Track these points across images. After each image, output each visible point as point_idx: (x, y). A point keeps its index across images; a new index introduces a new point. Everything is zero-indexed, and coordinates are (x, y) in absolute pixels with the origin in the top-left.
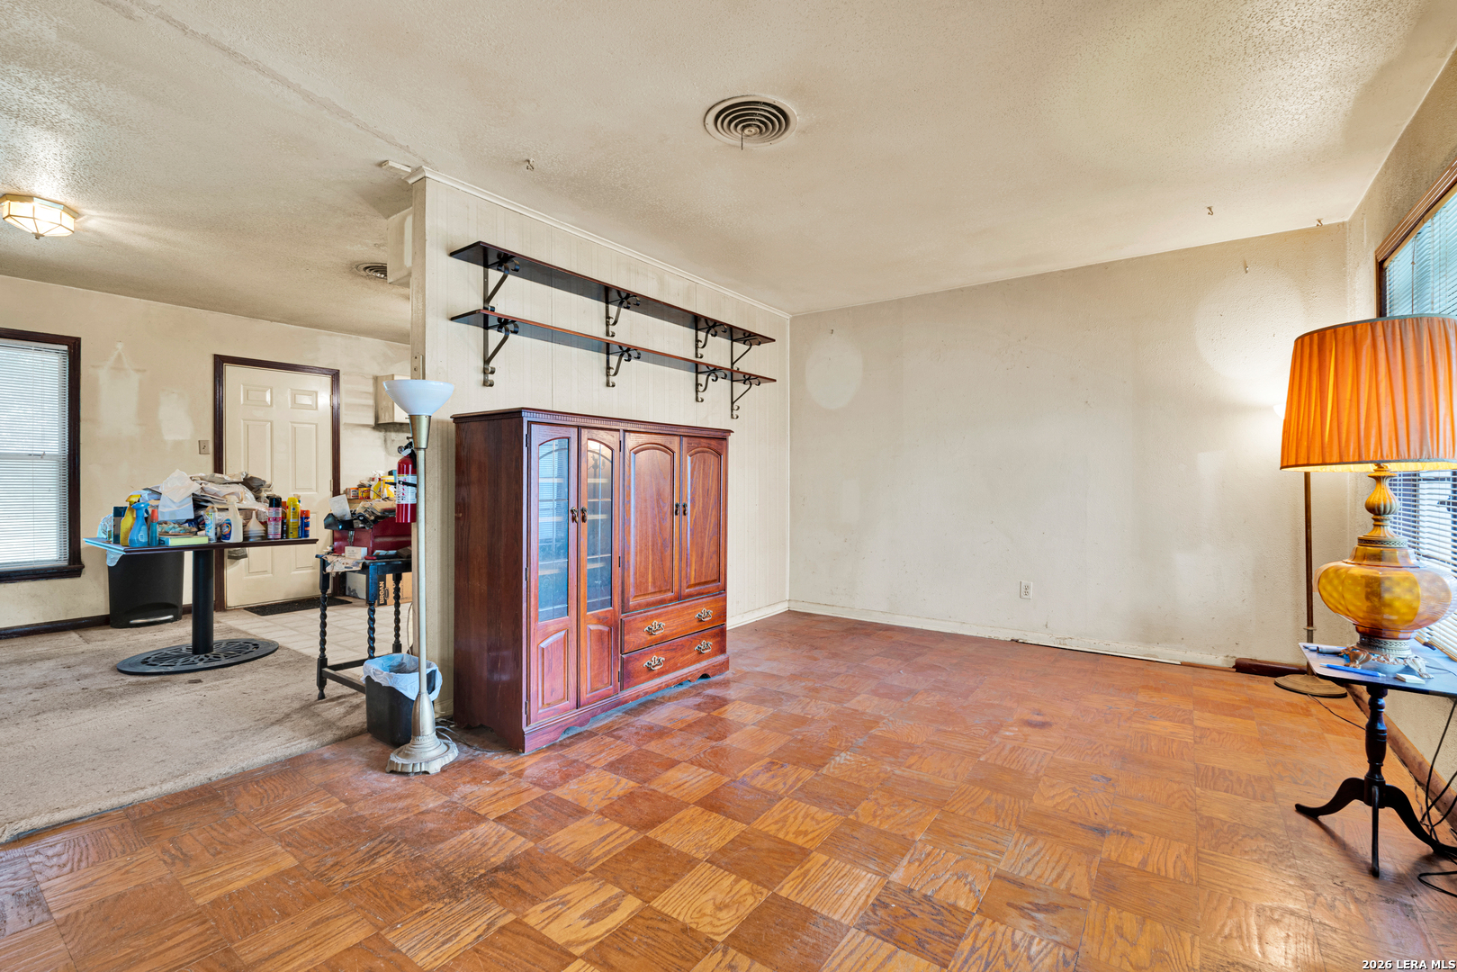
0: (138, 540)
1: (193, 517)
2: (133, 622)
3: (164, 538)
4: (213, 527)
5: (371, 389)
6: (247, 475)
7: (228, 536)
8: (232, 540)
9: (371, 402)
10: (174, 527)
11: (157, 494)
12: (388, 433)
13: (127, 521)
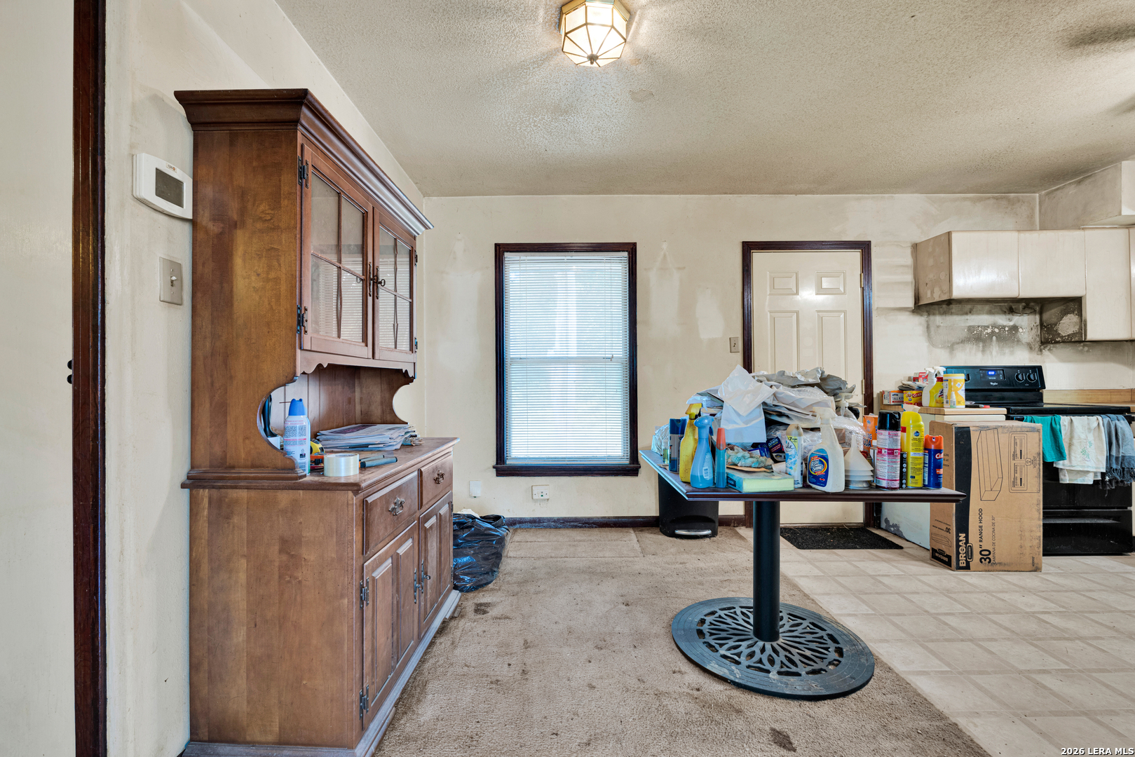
0: (702, 477)
1: (764, 440)
2: (678, 532)
3: (736, 476)
4: (799, 460)
5: (909, 260)
6: (823, 373)
7: (823, 480)
8: (829, 488)
9: (909, 277)
10: (744, 457)
11: (719, 403)
12: (932, 318)
13: (688, 443)
